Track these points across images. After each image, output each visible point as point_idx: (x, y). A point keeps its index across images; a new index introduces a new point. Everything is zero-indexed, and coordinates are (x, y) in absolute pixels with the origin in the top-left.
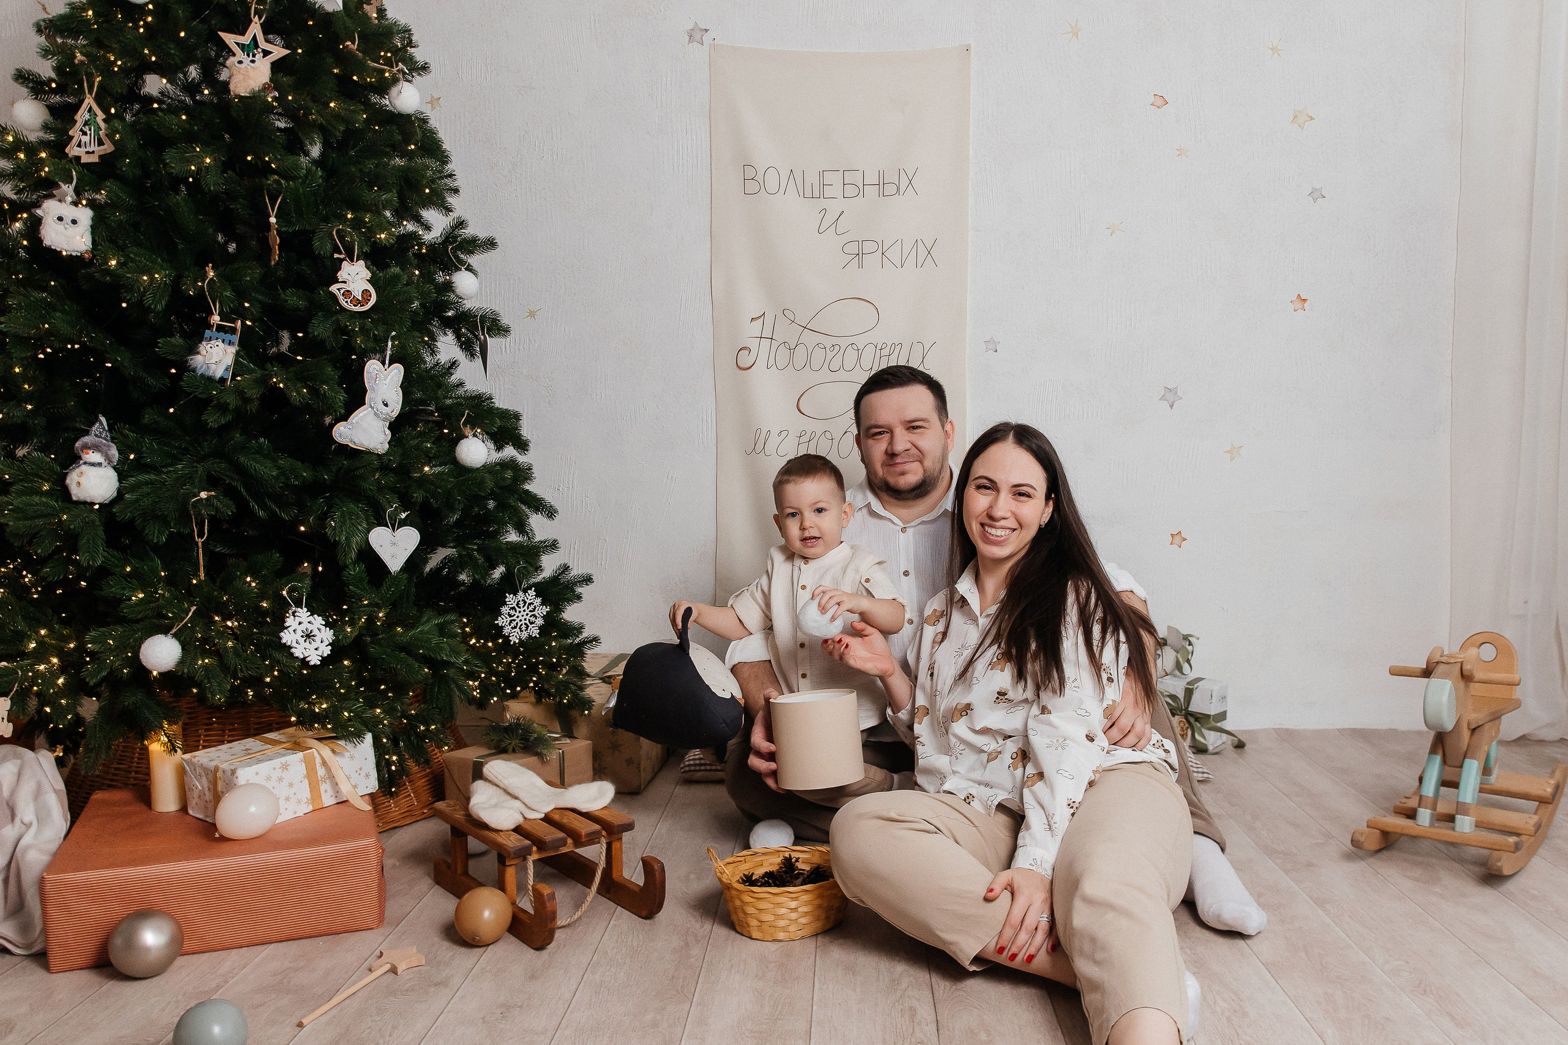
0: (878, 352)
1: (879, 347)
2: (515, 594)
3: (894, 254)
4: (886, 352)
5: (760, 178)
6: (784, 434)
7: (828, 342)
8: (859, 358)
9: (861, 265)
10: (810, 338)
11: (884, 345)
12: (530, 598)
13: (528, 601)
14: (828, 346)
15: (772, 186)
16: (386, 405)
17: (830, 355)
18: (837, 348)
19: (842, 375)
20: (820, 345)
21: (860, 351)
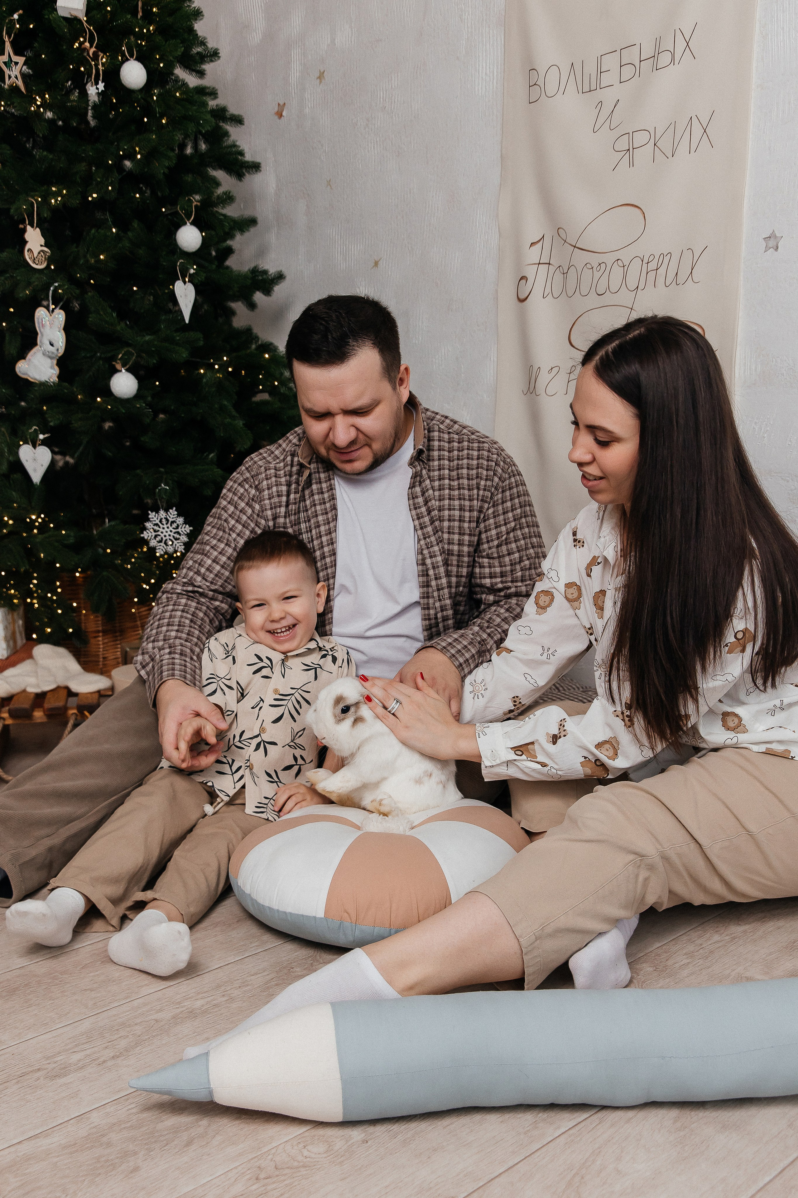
0: (645, 265)
1: (645, 261)
2: (157, 512)
3: (665, 144)
4: (653, 265)
5: (540, 82)
6: (555, 370)
7: (594, 260)
8: (625, 277)
9: (631, 164)
10: (580, 258)
11: (652, 257)
12: (172, 516)
13: (170, 520)
14: (595, 265)
15: (551, 88)
16: (52, 345)
17: (597, 275)
18: (603, 265)
19: (608, 299)
20: (589, 266)
21: (626, 268)
